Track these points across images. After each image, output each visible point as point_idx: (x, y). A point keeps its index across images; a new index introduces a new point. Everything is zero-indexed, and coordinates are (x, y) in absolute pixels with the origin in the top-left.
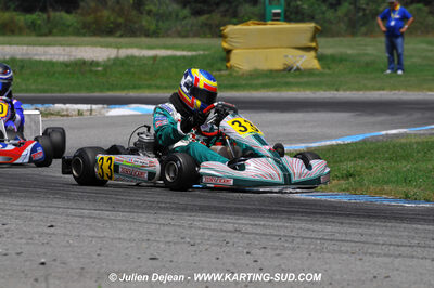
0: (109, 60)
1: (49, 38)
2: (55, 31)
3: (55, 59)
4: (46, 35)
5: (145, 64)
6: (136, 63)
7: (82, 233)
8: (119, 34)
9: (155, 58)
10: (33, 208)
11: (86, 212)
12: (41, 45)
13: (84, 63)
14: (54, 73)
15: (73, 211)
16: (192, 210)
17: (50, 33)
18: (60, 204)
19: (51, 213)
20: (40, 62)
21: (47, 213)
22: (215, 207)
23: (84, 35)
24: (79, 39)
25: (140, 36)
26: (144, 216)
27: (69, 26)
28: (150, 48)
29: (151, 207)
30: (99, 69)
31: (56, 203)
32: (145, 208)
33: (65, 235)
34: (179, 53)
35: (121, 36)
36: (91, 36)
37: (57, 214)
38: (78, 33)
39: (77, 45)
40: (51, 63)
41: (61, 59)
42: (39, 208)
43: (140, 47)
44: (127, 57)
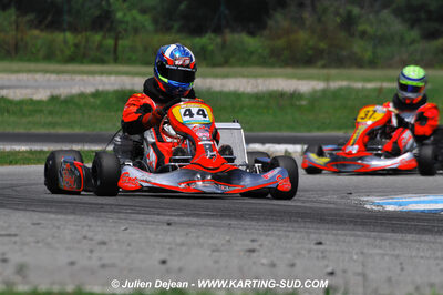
0: (315, 91)
1: (225, 70)
2: (233, 60)
4: (220, 65)
7: (365, 250)
8: (320, 63)
9: (379, 90)
11: (359, 233)
12: (216, 76)
13: (281, 95)
14: (242, 108)
17: (226, 63)
23: (273, 65)
24: (265, 70)
25: (350, 67)
27: (252, 53)
30: (304, 103)
33: (343, 252)
35: (324, 66)
36: (281, 66)
38: (263, 62)
39: (270, 76)
40: (237, 95)
44: (341, 89)
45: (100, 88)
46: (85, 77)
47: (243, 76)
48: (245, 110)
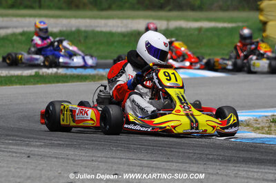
3: (114, 30)
4: (105, 9)
5: (191, 35)
6: (183, 34)
9: (200, 29)
10: (100, 159)
11: (145, 162)
12: (102, 18)
13: (138, 33)
15: (133, 162)
16: (236, 162)
18: (122, 155)
19: (115, 163)
20: (101, 32)
21: (112, 163)
22: (256, 159)
25: (186, 10)
26: (195, 166)
28: (196, 20)
29: (200, 159)
31: (119, 154)
32: (195, 159)
34: (220, 25)
35: (170, 10)
36: (144, 10)
37: (120, 164)
39: (133, 18)
40: (111, 34)
41: (119, 30)
42: (104, 159)
43: (187, 19)
44: (176, 29)
45: (26, 29)
46: (19, 19)
47: (119, 18)
48: (115, 44)
